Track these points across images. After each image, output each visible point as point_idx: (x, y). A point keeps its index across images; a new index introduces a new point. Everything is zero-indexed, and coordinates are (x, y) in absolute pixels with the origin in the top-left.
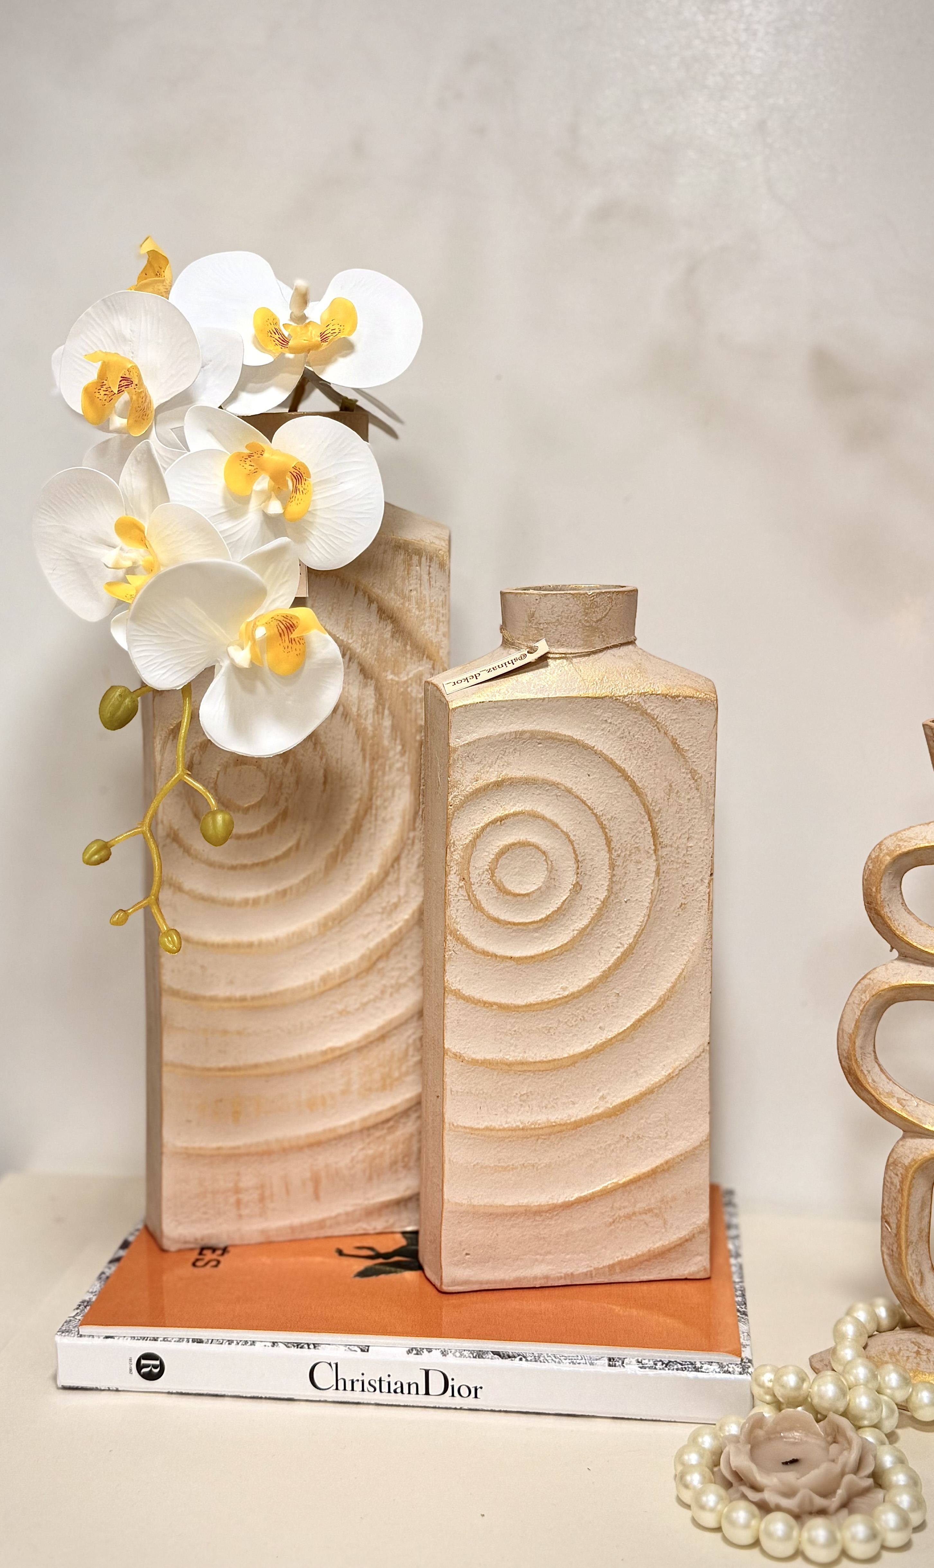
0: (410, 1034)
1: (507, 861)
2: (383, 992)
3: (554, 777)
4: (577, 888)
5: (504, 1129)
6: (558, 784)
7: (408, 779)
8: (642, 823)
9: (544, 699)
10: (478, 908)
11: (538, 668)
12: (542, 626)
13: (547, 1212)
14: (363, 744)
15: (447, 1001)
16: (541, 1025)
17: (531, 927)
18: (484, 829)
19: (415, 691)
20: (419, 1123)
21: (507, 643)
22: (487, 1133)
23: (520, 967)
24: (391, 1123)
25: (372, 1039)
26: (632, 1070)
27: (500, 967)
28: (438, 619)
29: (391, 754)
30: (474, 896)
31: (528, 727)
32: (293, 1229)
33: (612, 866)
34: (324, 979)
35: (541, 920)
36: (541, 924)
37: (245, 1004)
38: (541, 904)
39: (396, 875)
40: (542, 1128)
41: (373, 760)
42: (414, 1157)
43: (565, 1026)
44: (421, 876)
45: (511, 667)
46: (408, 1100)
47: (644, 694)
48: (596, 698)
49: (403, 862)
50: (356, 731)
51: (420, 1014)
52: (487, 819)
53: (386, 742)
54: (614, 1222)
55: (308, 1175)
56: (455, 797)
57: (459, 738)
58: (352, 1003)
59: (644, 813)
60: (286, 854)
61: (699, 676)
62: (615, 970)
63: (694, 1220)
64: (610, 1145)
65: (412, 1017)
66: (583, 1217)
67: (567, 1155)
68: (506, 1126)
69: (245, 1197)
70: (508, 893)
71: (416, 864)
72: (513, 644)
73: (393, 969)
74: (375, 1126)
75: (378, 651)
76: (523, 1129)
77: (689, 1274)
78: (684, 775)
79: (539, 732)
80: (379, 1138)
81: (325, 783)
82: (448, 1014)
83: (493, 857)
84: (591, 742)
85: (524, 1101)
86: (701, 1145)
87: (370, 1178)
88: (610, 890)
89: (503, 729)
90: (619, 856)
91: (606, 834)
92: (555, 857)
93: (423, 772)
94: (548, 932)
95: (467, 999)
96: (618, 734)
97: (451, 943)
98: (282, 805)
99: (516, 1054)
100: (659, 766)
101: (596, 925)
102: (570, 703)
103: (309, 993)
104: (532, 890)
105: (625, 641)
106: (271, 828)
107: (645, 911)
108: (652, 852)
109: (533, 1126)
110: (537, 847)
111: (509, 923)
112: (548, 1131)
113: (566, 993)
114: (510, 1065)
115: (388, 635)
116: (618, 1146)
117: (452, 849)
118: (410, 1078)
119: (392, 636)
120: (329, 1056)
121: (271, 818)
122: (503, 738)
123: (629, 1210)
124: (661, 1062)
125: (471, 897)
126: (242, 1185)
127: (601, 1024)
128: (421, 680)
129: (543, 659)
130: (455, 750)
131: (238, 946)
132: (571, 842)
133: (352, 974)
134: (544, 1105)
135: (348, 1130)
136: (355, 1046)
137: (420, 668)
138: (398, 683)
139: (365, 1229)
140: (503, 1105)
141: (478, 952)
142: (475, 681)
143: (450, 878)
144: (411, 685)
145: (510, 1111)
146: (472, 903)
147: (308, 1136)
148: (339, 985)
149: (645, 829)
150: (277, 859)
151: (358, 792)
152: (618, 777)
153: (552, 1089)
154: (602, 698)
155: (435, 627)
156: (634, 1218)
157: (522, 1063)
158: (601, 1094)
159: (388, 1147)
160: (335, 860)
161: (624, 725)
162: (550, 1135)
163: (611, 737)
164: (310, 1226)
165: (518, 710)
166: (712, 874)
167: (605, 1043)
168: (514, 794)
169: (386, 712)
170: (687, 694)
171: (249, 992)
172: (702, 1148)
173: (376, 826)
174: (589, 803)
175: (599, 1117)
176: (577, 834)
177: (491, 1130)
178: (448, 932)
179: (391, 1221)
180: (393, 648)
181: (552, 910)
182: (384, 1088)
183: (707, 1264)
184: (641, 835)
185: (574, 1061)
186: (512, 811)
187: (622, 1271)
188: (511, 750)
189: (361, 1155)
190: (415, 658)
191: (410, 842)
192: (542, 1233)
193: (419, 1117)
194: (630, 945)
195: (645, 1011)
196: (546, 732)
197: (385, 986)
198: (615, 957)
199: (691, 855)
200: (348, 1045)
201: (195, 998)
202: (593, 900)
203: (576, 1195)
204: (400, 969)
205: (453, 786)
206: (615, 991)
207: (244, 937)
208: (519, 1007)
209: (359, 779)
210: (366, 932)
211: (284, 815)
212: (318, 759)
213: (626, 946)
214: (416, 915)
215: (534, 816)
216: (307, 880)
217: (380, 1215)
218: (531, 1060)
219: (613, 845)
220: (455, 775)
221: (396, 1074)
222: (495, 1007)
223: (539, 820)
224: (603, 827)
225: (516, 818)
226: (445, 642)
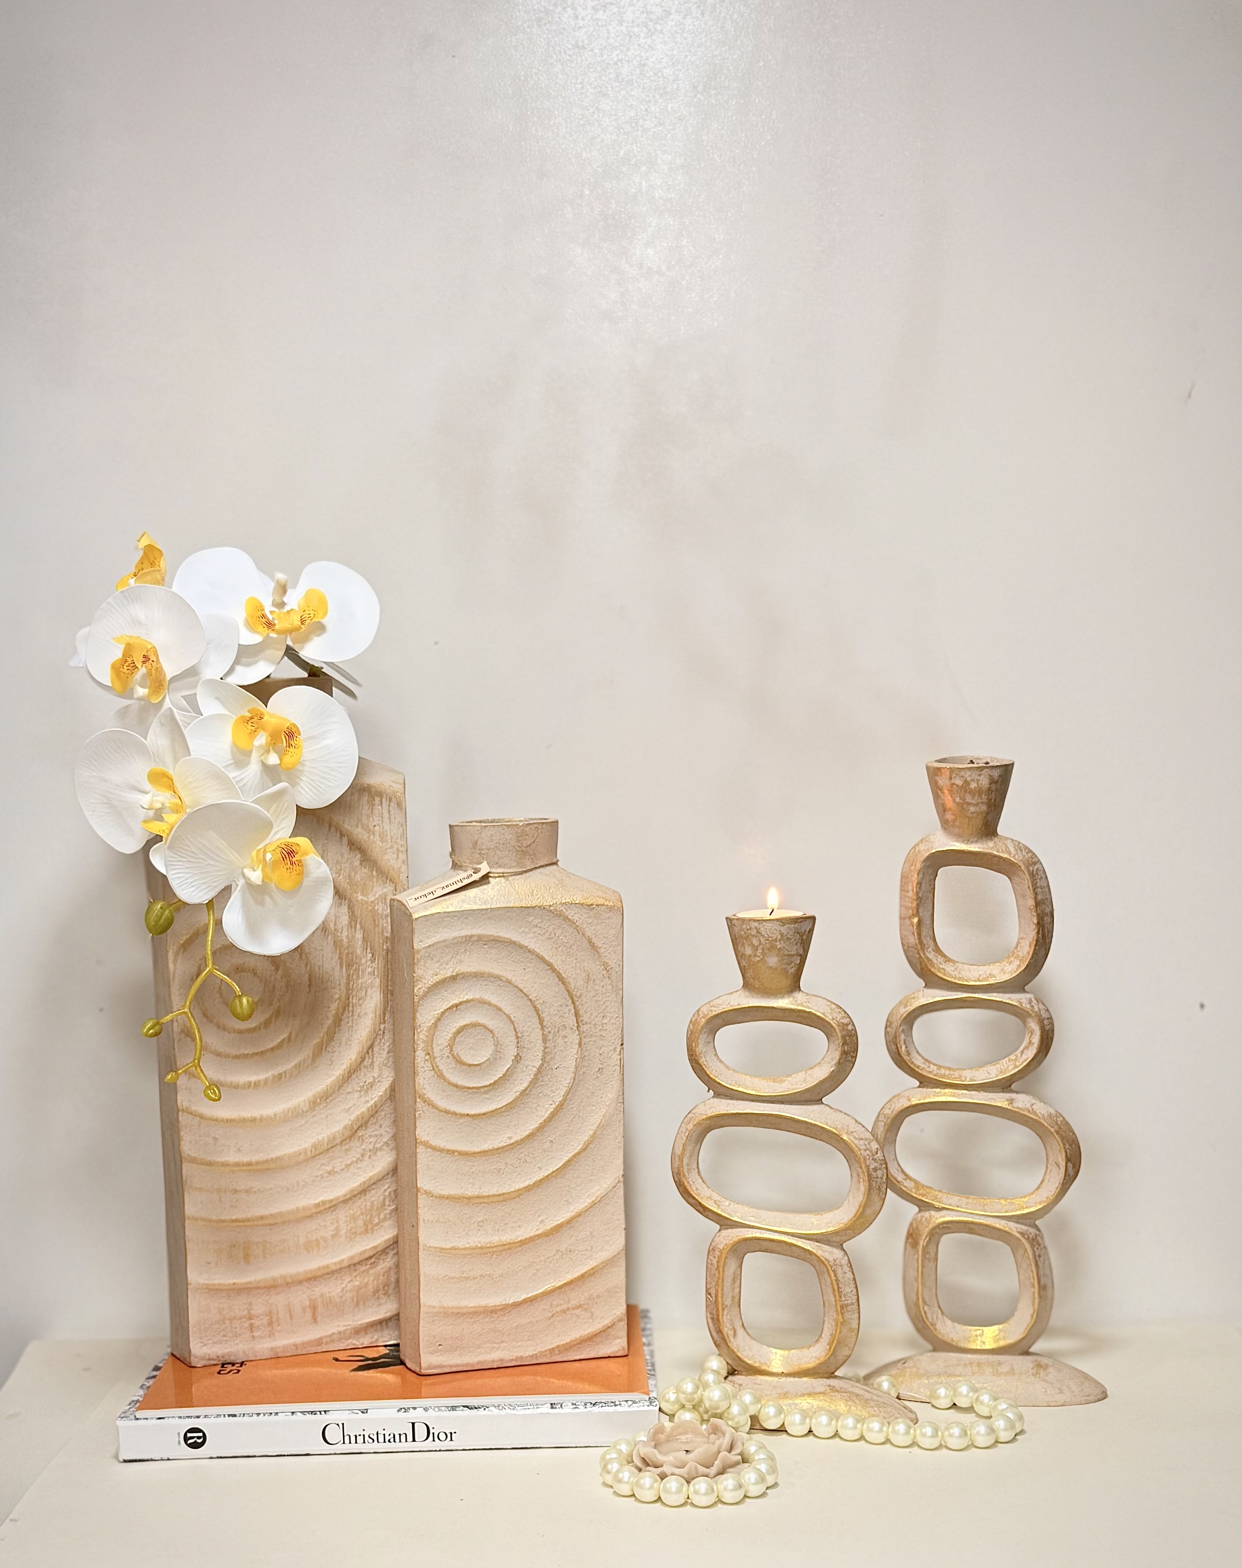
0: (386, 1188)
1: (462, 1039)
2: (363, 1155)
3: (497, 971)
4: (518, 1058)
5: (466, 1249)
6: (501, 976)
7: (378, 980)
8: (567, 1006)
9: (487, 909)
10: (441, 1076)
11: (481, 885)
12: (483, 852)
13: (501, 1310)
14: (340, 953)
15: (418, 1150)
16: (492, 1168)
17: (482, 1090)
18: (443, 1013)
19: (381, 909)
20: (395, 1259)
21: (455, 866)
22: (452, 1251)
23: (474, 1122)
24: (373, 1260)
25: (355, 1193)
26: (564, 1199)
27: (458, 1123)
28: (398, 850)
29: (363, 961)
30: (438, 1067)
31: (476, 931)
32: (296, 1346)
33: (545, 1041)
34: (315, 1146)
35: (490, 1085)
36: (491, 1087)
37: (250, 1168)
38: (490, 1072)
39: (370, 1060)
40: (496, 1246)
41: (349, 966)
42: (392, 1286)
43: (511, 1167)
44: (391, 1059)
45: (460, 885)
46: (385, 1241)
47: (565, 903)
48: (528, 907)
49: (376, 1049)
50: (334, 942)
51: (394, 1171)
52: (445, 1006)
53: (359, 951)
54: (553, 1316)
55: (307, 1303)
56: (420, 988)
57: (421, 942)
58: (338, 1164)
59: (568, 998)
60: (280, 1046)
61: (607, 888)
62: (549, 1122)
63: (614, 1312)
64: (548, 1258)
65: (388, 1174)
66: (529, 1314)
67: (516, 1267)
68: (467, 1246)
69: (256, 1322)
70: (463, 1063)
71: (387, 1050)
72: (461, 866)
73: (370, 1136)
74: (360, 1263)
75: (350, 876)
76: (481, 1248)
77: (612, 1353)
78: (599, 967)
79: (483, 936)
80: (364, 1271)
81: (310, 986)
82: (419, 1161)
83: (451, 1035)
84: (525, 943)
85: (481, 1226)
86: (618, 1254)
87: (358, 1304)
88: (543, 1059)
89: (456, 934)
90: (550, 1032)
91: (539, 1015)
92: (499, 1035)
93: (390, 976)
94: (497, 1094)
95: (434, 1148)
96: (547, 935)
97: (420, 1104)
98: (276, 1005)
99: (474, 1190)
100: (579, 960)
101: (534, 1087)
102: (507, 912)
103: (302, 1157)
104: (482, 1061)
105: (549, 862)
106: (267, 1024)
107: (572, 1075)
108: (575, 1028)
109: (488, 1245)
110: (485, 1027)
111: (465, 1088)
112: (500, 1248)
113: (512, 1141)
114: (469, 1198)
115: (357, 863)
116: (555, 1258)
117: (419, 1031)
118: (387, 1224)
119: (361, 864)
120: (321, 1208)
121: (267, 1015)
122: (455, 941)
123: (565, 1307)
124: (587, 1192)
125: (434, 1068)
126: (253, 1312)
127: (539, 1165)
128: (385, 899)
129: (485, 878)
130: (418, 951)
131: (243, 1121)
132: (513, 1023)
133: (338, 1141)
134: (496, 1228)
135: (338, 1267)
136: (342, 1199)
137: (385, 890)
138: (367, 902)
139: (355, 1344)
140: (464, 1230)
141: (441, 1111)
142: (431, 897)
143: (417, 1053)
144: (378, 903)
145: (470, 1234)
146: (436, 1072)
147: (306, 1272)
148: (328, 1150)
149: (569, 1010)
150: (272, 1049)
151: (338, 993)
152: (547, 970)
153: (502, 1216)
154: (533, 907)
155: (395, 856)
156: (568, 1312)
157: (479, 1197)
158: (540, 1219)
159: (371, 1278)
160: (320, 1050)
161: (550, 929)
162: (502, 1251)
163: (541, 938)
164: (310, 1343)
165: (466, 918)
166: (622, 1044)
167: (543, 1179)
168: (466, 986)
169: (358, 926)
170: (599, 903)
171: (254, 1158)
172: (619, 1256)
173: (353, 1019)
174: (525, 991)
175: (539, 1236)
176: (516, 1016)
177: (456, 1249)
178: (418, 1096)
179: (376, 1337)
180: (362, 873)
181: (499, 1076)
182: (366, 1231)
183: (625, 1345)
184: (566, 1015)
185: (518, 1194)
186: (465, 999)
187: (560, 1353)
188: (463, 951)
189: (350, 1286)
190: (380, 882)
191: (381, 1032)
192: (498, 1326)
193: (397, 1253)
194: (560, 1102)
195: (573, 1153)
196: (490, 936)
197: (364, 1150)
198: (549, 1112)
199: (606, 1030)
200: (336, 1199)
201: (210, 1164)
202: (530, 1067)
203: (524, 1297)
204: (376, 1136)
205: (417, 980)
206: (549, 1138)
207: (247, 1114)
208: (475, 1153)
209: (338, 983)
210: (347, 1107)
211: (278, 1013)
212: (303, 966)
213: (557, 1103)
214: (388, 1092)
215: (483, 1002)
216: (297, 1066)
217: (366, 1333)
218: (485, 1194)
219: (545, 1024)
220: (419, 971)
221: (377, 1221)
222: (456, 1153)
223: (486, 1006)
224: (536, 1010)
225: (469, 1004)
226: (404, 868)
